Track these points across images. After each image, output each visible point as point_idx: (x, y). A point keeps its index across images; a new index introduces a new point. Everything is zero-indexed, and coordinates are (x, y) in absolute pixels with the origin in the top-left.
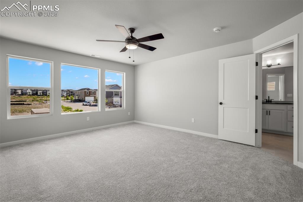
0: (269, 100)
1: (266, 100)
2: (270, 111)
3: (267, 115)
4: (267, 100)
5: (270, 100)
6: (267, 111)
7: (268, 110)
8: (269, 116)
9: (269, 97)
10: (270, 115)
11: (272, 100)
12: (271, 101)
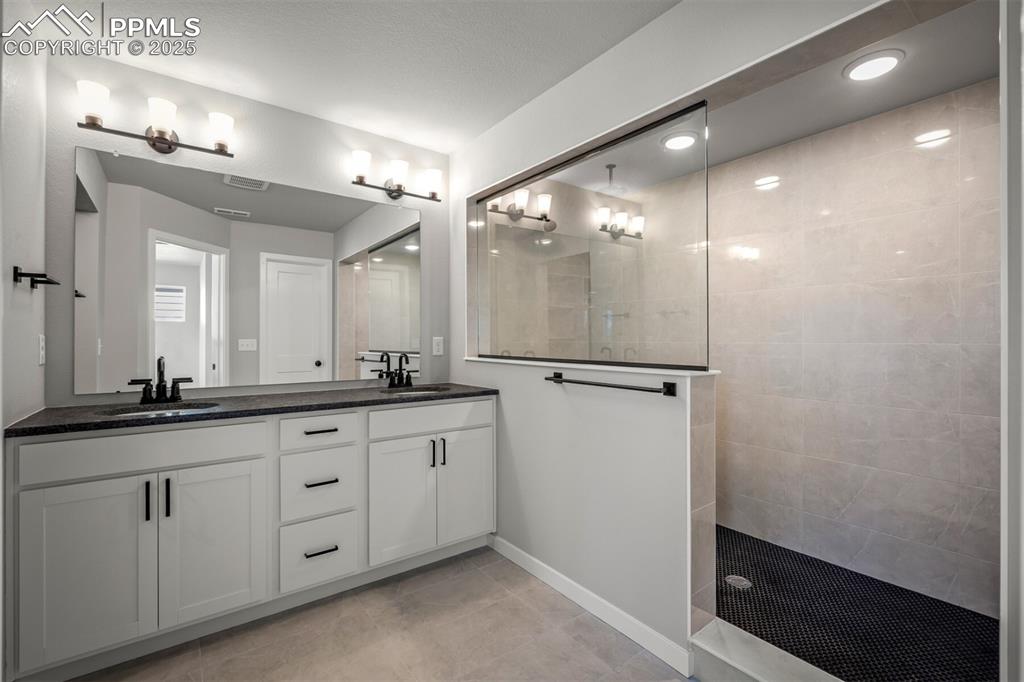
0: (161, 386)
1: (140, 388)
2: (168, 482)
3: (148, 518)
4: (147, 391)
5: (169, 385)
6: (148, 484)
7: (152, 478)
8: (165, 522)
9: (160, 364)
10: (168, 514)
11: (182, 386)
12: (175, 398)
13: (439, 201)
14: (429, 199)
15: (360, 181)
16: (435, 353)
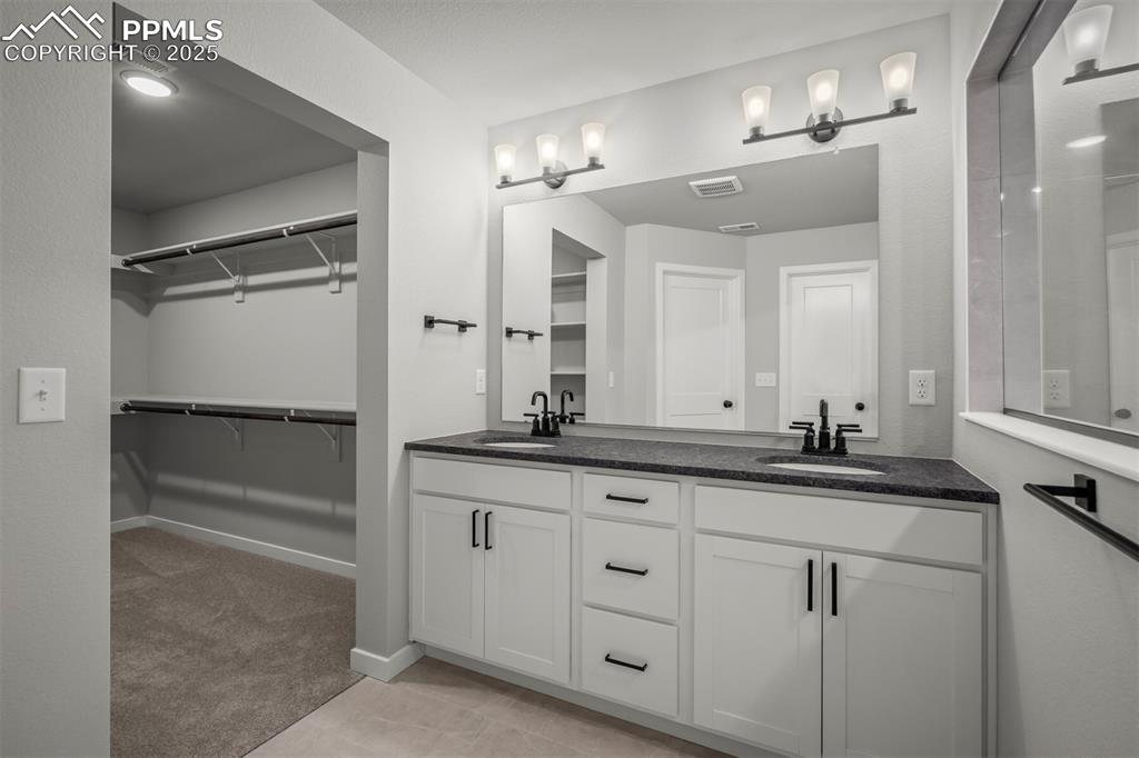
4: (536, 423)
13: (914, 111)
14: (892, 114)
15: (757, 136)
16: (913, 399)
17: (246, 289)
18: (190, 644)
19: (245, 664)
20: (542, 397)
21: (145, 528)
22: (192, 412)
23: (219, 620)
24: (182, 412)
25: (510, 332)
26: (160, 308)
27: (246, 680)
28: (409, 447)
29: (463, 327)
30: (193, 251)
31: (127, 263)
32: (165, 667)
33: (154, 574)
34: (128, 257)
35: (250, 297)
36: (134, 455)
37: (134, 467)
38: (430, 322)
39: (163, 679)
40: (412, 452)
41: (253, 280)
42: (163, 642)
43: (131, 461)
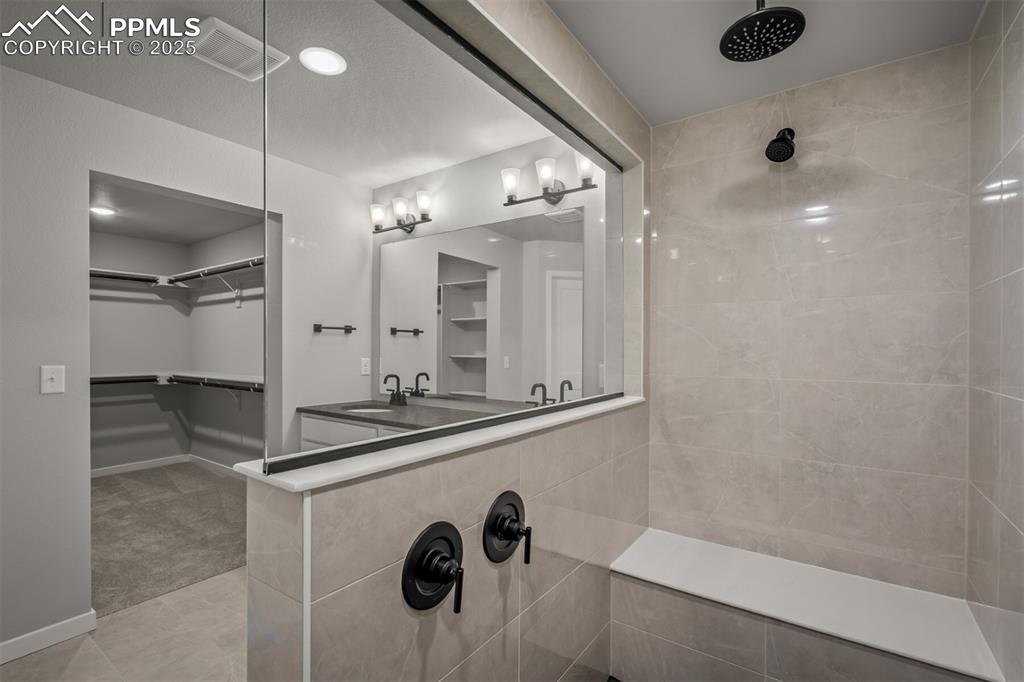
13: (595, 186)
14: (582, 188)
15: (511, 201)
17: (242, 299)
18: (179, 531)
19: (204, 543)
20: (395, 379)
21: (186, 463)
22: (204, 384)
23: (202, 520)
24: (198, 384)
25: (394, 331)
26: (196, 310)
27: (201, 552)
28: (299, 410)
29: (348, 330)
30: (205, 275)
31: (171, 282)
32: (160, 543)
33: (179, 491)
34: (172, 277)
35: (244, 304)
36: (180, 412)
37: (180, 420)
38: (318, 328)
39: (157, 548)
40: (302, 414)
41: (247, 292)
42: (165, 530)
43: (178, 416)
